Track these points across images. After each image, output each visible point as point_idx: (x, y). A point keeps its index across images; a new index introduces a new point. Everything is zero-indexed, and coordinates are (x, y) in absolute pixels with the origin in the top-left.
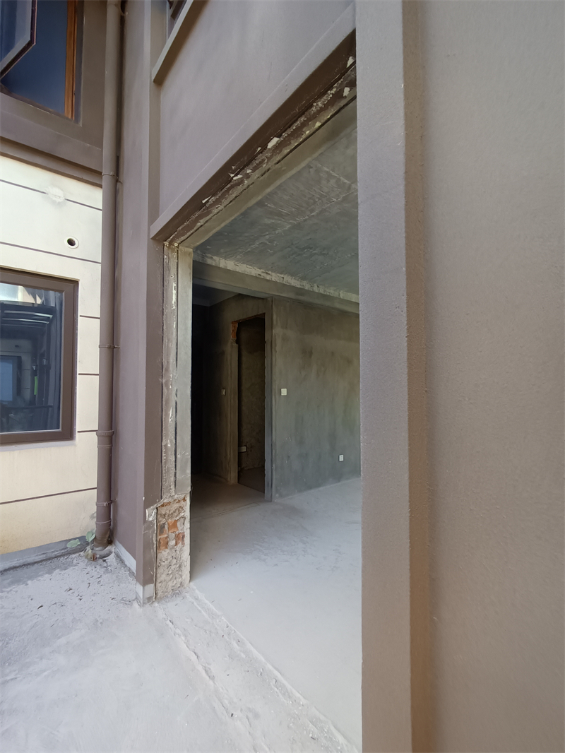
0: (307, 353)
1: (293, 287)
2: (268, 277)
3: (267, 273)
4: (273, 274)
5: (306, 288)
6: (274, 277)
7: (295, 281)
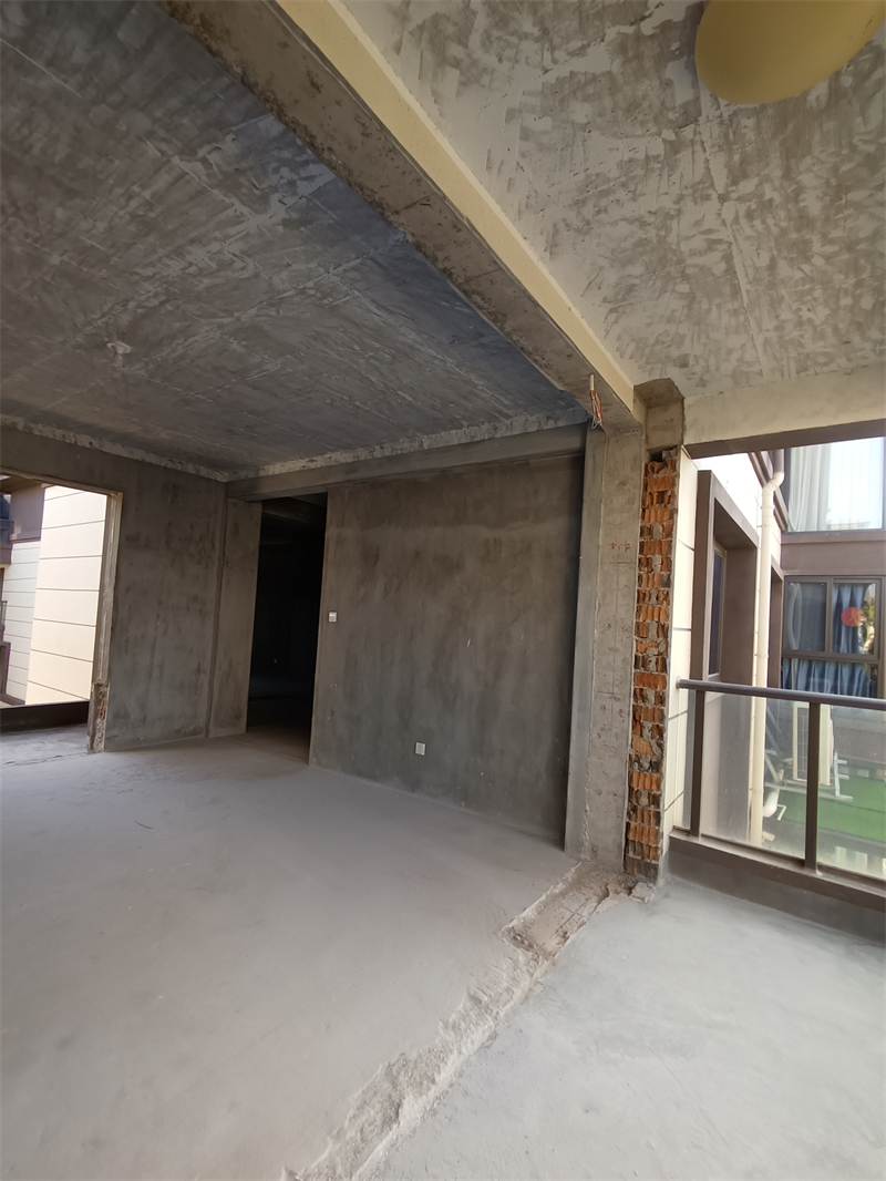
0: (370, 557)
1: (343, 464)
2: (313, 466)
3: (312, 461)
4: (319, 458)
5: (362, 458)
6: (320, 462)
7: (345, 455)
